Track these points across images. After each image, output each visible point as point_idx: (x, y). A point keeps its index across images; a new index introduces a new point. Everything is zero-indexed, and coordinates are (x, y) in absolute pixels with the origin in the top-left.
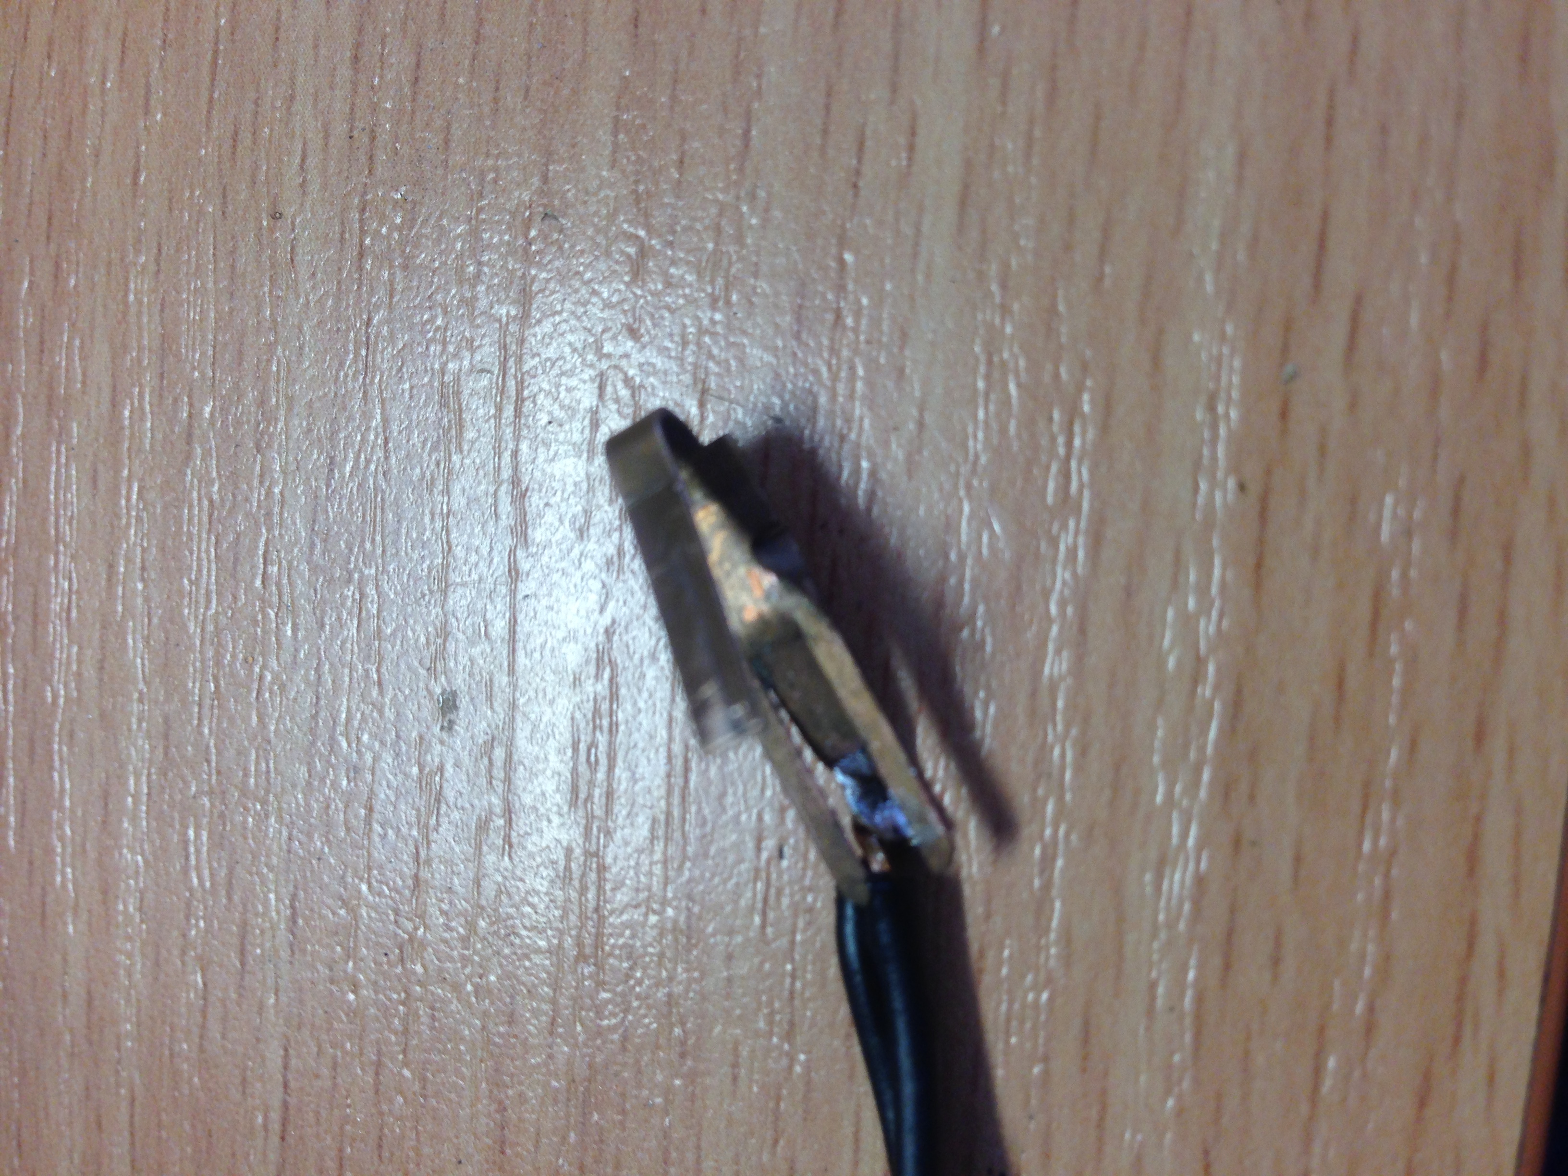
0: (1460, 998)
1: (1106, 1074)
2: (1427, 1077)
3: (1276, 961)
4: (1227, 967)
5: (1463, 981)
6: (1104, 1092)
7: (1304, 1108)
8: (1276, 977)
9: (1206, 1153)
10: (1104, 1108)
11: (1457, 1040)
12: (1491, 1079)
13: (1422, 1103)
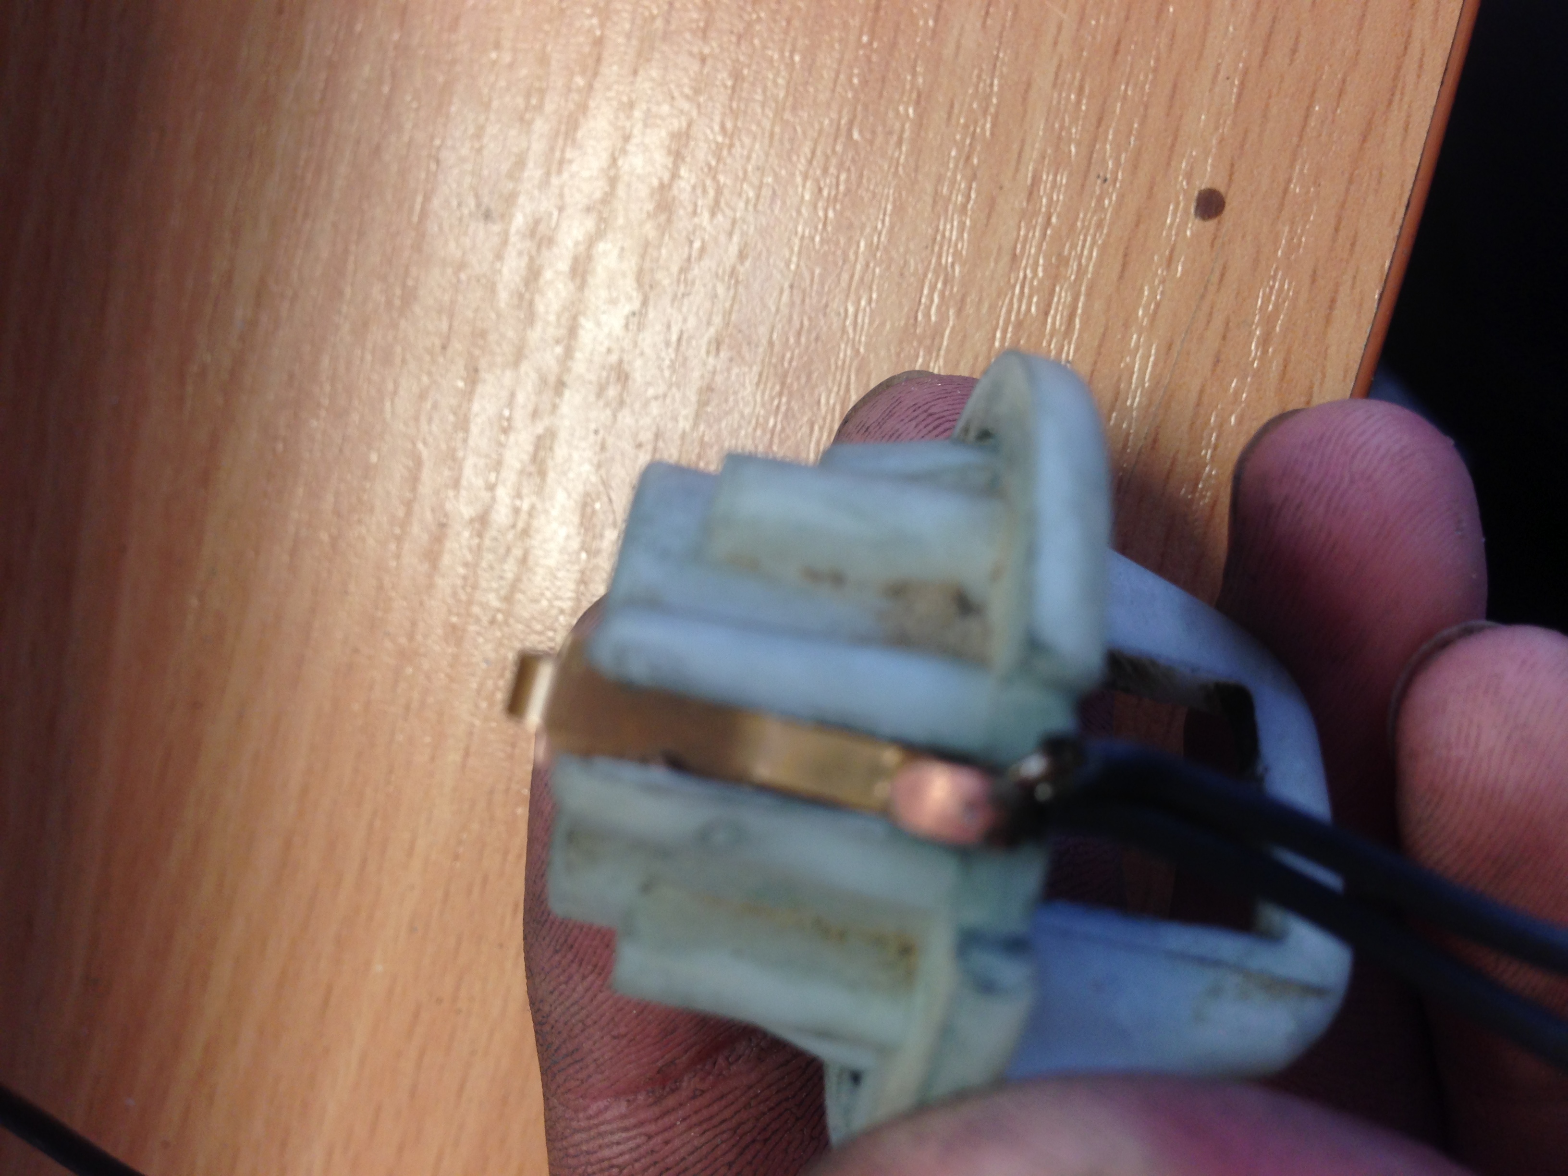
0: (1396, 78)
1: (1181, 117)
2: (1370, 123)
3: (1294, 51)
4: (1265, 53)
5: (1399, 68)
6: (1177, 130)
7: (1295, 140)
8: (1292, 61)
9: (1232, 165)
10: (1176, 138)
11: (1390, 102)
12: (1406, 129)
13: (1364, 140)
